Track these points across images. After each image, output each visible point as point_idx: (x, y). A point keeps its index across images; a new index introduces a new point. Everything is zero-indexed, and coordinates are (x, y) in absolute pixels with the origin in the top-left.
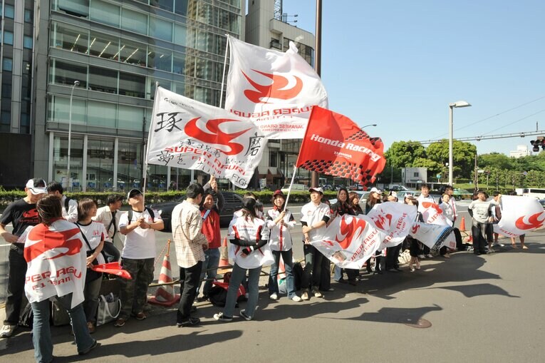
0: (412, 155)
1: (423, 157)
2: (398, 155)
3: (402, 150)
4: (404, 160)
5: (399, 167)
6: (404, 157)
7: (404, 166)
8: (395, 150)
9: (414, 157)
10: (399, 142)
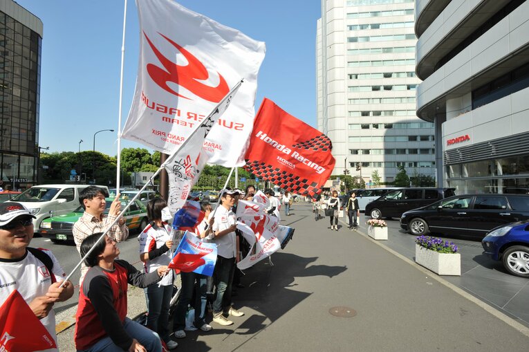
0: (140, 161)
1: (149, 163)
2: (127, 161)
3: (131, 156)
4: (133, 165)
5: (128, 171)
6: (134, 162)
7: (132, 171)
8: (125, 155)
9: (142, 163)
10: (128, 148)
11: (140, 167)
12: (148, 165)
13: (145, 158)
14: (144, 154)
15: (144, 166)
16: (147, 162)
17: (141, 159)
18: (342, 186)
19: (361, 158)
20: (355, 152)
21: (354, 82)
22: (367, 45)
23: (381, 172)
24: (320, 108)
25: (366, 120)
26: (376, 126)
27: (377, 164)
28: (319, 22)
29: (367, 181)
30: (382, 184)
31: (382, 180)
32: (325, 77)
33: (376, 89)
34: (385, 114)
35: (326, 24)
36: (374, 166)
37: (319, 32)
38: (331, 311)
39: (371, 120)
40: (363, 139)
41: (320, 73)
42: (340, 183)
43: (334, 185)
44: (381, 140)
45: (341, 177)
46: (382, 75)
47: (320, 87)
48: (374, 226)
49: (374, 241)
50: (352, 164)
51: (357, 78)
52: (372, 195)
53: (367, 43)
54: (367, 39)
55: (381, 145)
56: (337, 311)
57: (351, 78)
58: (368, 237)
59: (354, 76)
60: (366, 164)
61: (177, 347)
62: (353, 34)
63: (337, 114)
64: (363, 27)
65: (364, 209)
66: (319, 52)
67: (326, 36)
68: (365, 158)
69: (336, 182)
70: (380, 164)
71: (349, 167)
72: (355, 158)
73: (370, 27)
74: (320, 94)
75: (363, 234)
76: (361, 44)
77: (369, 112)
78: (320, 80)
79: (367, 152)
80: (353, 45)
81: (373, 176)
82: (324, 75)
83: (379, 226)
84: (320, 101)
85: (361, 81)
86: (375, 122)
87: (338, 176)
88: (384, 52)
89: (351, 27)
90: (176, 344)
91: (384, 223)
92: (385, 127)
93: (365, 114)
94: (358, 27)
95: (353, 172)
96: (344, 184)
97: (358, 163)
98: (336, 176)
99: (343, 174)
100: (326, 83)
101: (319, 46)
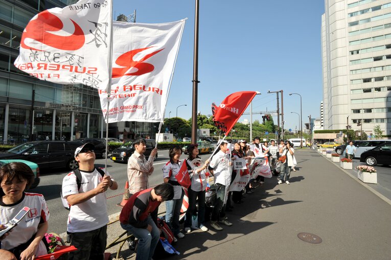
4: (198, 125)
6: (198, 123)
7: (198, 128)
9: (203, 123)
11: (202, 125)
12: (207, 124)
13: (205, 120)
14: (204, 118)
15: (204, 125)
16: (206, 123)
17: (202, 121)
18: (344, 137)
19: (363, 115)
20: (358, 111)
21: (355, 56)
22: (368, 25)
23: (383, 127)
24: (325, 80)
25: (367, 85)
26: (378, 89)
27: (379, 120)
28: (323, 17)
29: (368, 134)
30: (385, 136)
31: (385, 133)
32: (329, 56)
33: (377, 59)
34: (388, 79)
35: (329, 16)
36: (377, 122)
37: (323, 24)
38: (299, 236)
39: (373, 84)
40: (365, 101)
41: (324, 54)
42: (343, 136)
43: (337, 137)
44: (383, 100)
45: (344, 131)
46: (385, 47)
47: (325, 64)
48: (363, 171)
49: (363, 184)
50: (355, 121)
51: (358, 53)
52: (369, 145)
53: (368, 23)
54: (368, 20)
55: (383, 105)
56: (304, 237)
57: (352, 54)
58: (356, 179)
59: (355, 52)
60: (368, 121)
61: (184, 237)
62: (353, 19)
63: (340, 83)
64: (363, 12)
65: (360, 157)
66: (324, 38)
67: (329, 25)
68: (368, 116)
69: (340, 135)
70: (382, 120)
71: (351, 123)
72: (357, 116)
73: (371, 10)
74: (325, 69)
75: (353, 177)
76: (361, 26)
77: (371, 79)
78: (325, 59)
79: (369, 111)
80: (354, 28)
81: (375, 130)
82: (328, 55)
83: (368, 172)
84: (325, 75)
85: (362, 55)
86: (376, 86)
87: (341, 130)
88: (386, 28)
89: (352, 15)
90: (184, 236)
91: (373, 170)
92: (388, 90)
93: (367, 80)
94: (359, 13)
95: (355, 127)
96: (346, 136)
97: (360, 120)
98: (340, 130)
99: (345, 128)
100: (330, 61)
101: (324, 34)
